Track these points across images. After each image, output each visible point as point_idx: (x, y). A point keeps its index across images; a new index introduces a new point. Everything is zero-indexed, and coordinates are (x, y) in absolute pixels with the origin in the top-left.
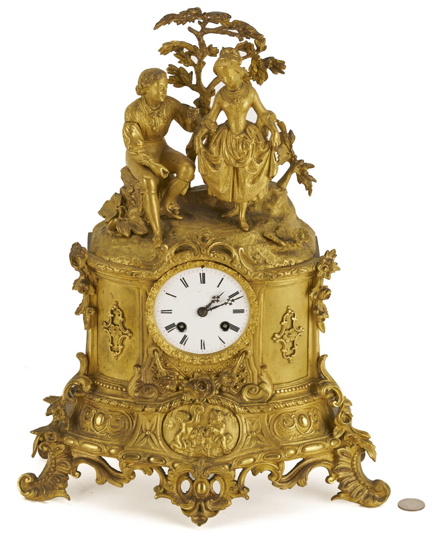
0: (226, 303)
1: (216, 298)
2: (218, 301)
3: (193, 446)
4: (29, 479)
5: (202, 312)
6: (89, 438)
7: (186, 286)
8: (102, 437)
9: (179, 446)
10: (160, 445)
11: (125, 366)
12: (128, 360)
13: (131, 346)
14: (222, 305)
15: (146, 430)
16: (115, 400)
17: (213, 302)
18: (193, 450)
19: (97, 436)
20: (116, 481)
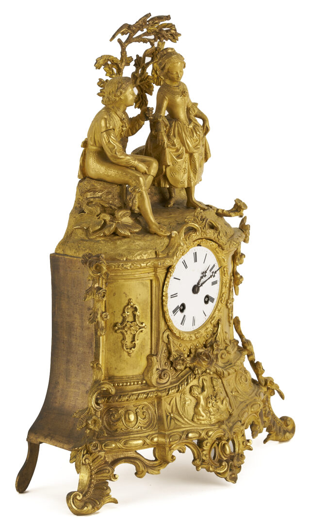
0: (211, 277)
1: (204, 274)
2: (205, 276)
3: (212, 414)
4: (80, 496)
5: (196, 289)
6: (126, 437)
7: (186, 267)
8: (137, 431)
9: (203, 417)
10: (186, 422)
11: (139, 359)
12: (141, 353)
13: (144, 339)
14: (209, 278)
15: (170, 413)
16: (143, 393)
17: (202, 278)
18: (213, 417)
19: (132, 432)
20: (154, 470)
